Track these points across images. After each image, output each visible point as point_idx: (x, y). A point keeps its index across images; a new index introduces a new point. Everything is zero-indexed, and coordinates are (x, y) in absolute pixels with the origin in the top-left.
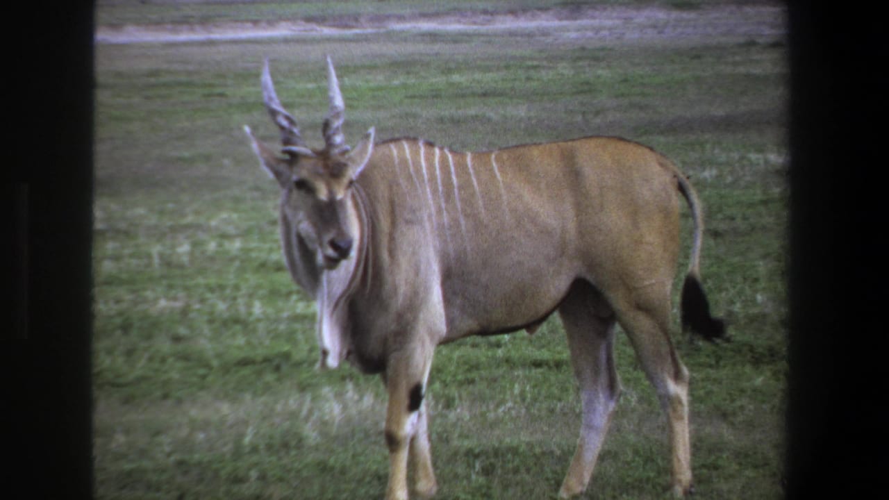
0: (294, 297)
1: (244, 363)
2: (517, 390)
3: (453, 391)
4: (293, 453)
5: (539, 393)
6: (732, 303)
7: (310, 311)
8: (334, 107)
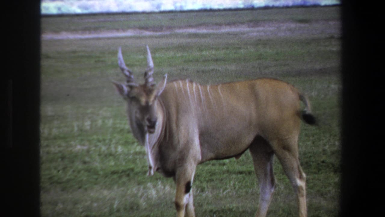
0: (136, 144)
1: (114, 173)
2: (232, 184)
3: (204, 185)
4: (136, 212)
5: (242, 185)
6: (325, 145)
7: (143, 150)
8: (149, 67)
